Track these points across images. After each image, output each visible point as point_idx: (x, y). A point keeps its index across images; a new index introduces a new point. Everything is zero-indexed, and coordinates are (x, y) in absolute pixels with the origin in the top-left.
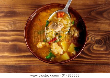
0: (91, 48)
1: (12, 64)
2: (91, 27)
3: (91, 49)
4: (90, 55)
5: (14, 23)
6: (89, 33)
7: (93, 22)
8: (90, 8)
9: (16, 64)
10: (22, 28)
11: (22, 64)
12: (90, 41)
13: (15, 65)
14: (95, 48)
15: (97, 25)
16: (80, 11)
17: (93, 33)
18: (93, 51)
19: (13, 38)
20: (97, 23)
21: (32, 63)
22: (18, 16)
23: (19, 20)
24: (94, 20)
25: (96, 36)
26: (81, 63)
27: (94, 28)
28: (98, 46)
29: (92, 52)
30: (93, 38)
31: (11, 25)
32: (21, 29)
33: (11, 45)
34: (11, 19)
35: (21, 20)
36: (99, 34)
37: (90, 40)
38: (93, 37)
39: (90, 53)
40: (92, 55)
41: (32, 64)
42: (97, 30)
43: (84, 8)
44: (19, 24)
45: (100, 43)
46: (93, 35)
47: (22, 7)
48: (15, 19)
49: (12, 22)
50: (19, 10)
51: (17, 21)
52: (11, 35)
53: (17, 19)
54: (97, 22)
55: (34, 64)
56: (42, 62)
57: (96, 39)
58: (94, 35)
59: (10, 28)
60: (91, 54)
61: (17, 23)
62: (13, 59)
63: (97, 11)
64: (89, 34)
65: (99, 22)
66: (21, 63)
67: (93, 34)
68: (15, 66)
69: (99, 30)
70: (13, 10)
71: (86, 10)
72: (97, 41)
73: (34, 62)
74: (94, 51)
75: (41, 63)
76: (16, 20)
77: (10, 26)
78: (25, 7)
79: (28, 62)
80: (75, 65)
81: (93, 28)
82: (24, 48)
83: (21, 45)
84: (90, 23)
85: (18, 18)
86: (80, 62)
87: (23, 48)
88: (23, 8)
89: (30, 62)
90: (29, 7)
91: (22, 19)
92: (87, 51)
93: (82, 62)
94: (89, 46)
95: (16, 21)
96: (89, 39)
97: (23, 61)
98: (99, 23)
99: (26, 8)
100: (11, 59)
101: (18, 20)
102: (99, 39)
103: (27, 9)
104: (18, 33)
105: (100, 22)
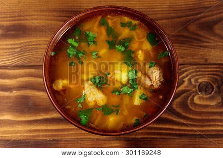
0: (189, 101)
1: (19, 138)
2: (188, 56)
3: (189, 104)
4: (188, 115)
5: (23, 50)
6: (184, 70)
7: (192, 45)
8: (185, 16)
9: (28, 138)
10: (40, 61)
11: (41, 138)
12: (187, 87)
13: (25, 140)
14: (197, 100)
15: (202, 52)
16: (164, 21)
17: (193, 68)
18: (193, 108)
19: (21, 83)
20: (202, 48)
21: (61, 135)
22: (32, 34)
23: (34, 43)
24: (196, 42)
25: (200, 75)
26: (167, 134)
27: (195, 57)
28: (205, 96)
29: (191, 109)
30: (193, 80)
31: (16, 54)
32: (37, 62)
33: (17, 97)
34: (17, 42)
35: (38, 43)
36: (205, 71)
37: (186, 83)
38: (193, 76)
39: (186, 113)
40: (191, 116)
41: (62, 138)
42: (202, 63)
43: (172, 15)
44: (34, 52)
45: (207, 89)
46: (193, 72)
47: (40, 16)
48: (25, 42)
49: (18, 48)
50: (33, 23)
51: (30, 47)
52: (17, 75)
53: (28, 42)
54: (201, 45)
55: (67, 138)
56: (83, 132)
57: (200, 81)
58: (194, 74)
59: (14, 60)
60: (190, 114)
61: (29, 50)
62: (20, 128)
63: (200, 21)
64: (184, 72)
65: (205, 44)
66: (39, 136)
67: (193, 70)
68: (26, 142)
69: (205, 63)
70: (20, 22)
71: (178, 20)
72: (201, 85)
73: (66, 133)
74: (195, 108)
75: (81, 134)
76: (28, 44)
77: (14, 56)
78: (46, 16)
79: (54, 133)
80: (155, 138)
81: (193, 58)
82: (45, 104)
83: (38, 97)
84: (186, 48)
85: (31, 40)
86: (164, 132)
87: (41, 104)
88: (42, 17)
89: (58, 133)
90: (54, 16)
91: (39, 41)
92: (180, 108)
93: (171, 132)
94: (184, 96)
95: (27, 47)
96: (184, 81)
97: (42, 131)
98: (205, 47)
99: (48, 17)
100: (17, 126)
101: (30, 44)
102: (207, 82)
103: (51, 20)
104: (33, 70)
105: (207, 44)
